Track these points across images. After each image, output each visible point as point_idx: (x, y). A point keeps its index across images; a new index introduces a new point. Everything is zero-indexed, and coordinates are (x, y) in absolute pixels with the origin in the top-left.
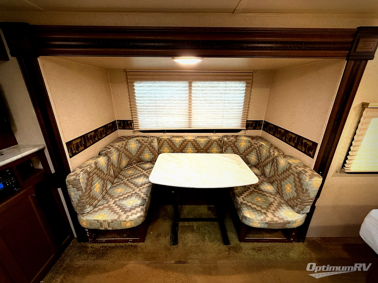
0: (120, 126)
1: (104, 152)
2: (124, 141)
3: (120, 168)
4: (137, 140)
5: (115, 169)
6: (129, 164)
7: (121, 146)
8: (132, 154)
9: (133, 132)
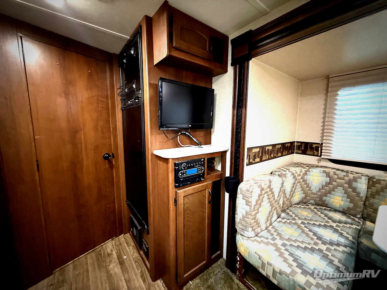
0: (300, 150)
1: (277, 173)
2: (304, 168)
3: (290, 202)
4: (324, 172)
5: (285, 199)
6: (303, 202)
7: (299, 173)
8: (311, 189)
9: (317, 160)
